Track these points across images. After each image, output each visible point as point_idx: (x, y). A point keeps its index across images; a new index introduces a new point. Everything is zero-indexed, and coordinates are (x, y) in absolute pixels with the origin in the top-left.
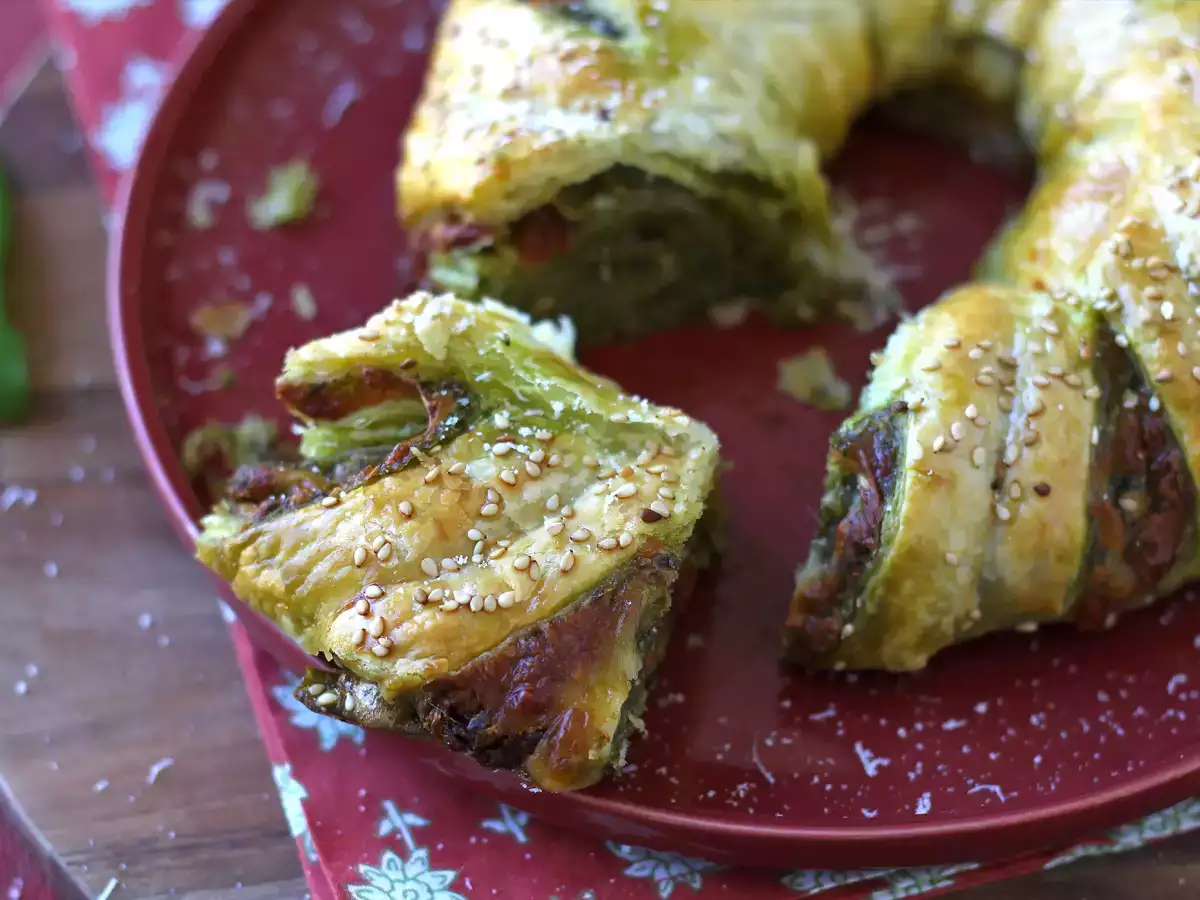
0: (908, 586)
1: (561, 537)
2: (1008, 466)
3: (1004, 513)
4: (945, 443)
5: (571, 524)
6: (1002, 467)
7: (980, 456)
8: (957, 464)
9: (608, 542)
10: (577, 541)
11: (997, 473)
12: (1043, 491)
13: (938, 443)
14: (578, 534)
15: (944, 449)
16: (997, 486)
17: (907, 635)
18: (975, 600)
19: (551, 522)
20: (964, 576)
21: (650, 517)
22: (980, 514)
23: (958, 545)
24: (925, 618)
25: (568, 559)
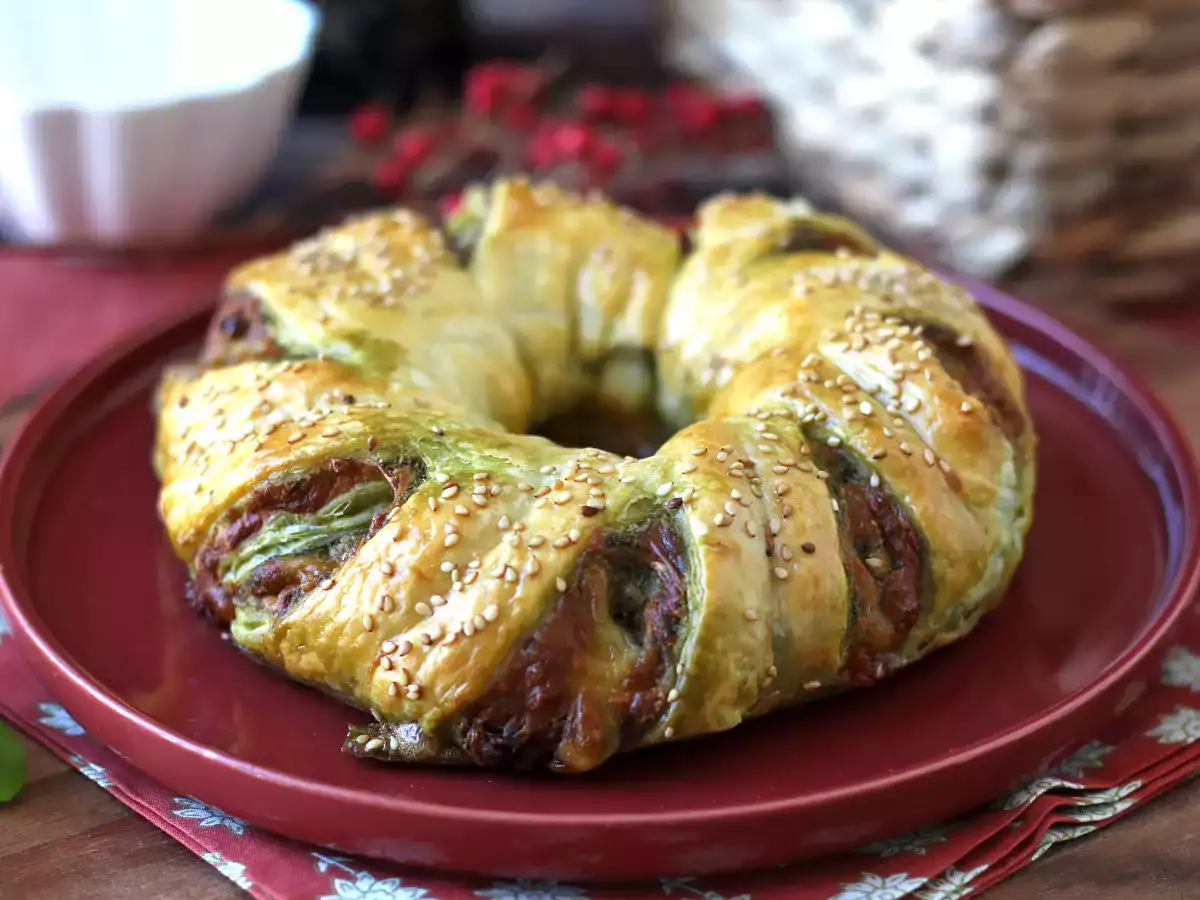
0: (720, 643)
1: (519, 547)
2: (775, 535)
3: (782, 573)
4: (724, 519)
5: (524, 535)
6: (770, 536)
7: (753, 528)
8: (735, 534)
9: (561, 541)
10: (535, 547)
11: (767, 542)
12: (808, 549)
13: (718, 519)
14: (534, 541)
15: (724, 525)
16: (769, 553)
17: (725, 691)
18: (770, 657)
19: (509, 538)
20: (760, 630)
21: (589, 512)
22: (764, 576)
23: (753, 601)
24: (736, 675)
25: (533, 563)
